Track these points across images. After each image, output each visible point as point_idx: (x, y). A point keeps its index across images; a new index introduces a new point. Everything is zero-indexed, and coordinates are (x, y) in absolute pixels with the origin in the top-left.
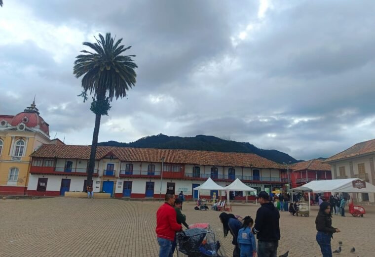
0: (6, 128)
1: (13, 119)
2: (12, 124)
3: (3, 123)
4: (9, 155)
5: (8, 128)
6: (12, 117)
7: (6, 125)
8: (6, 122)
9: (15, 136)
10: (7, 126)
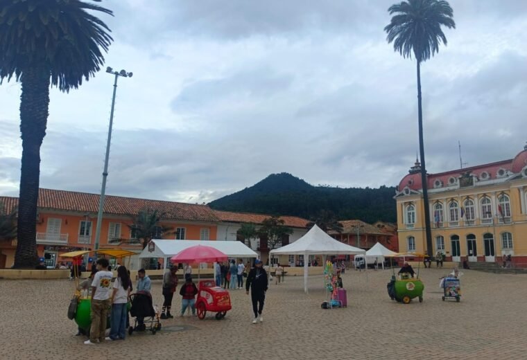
0: (507, 179)
1: (512, 164)
2: (514, 171)
3: (501, 172)
4: (521, 212)
5: (510, 177)
6: (510, 161)
7: (505, 174)
8: (504, 170)
9: (522, 186)
10: (508, 175)
